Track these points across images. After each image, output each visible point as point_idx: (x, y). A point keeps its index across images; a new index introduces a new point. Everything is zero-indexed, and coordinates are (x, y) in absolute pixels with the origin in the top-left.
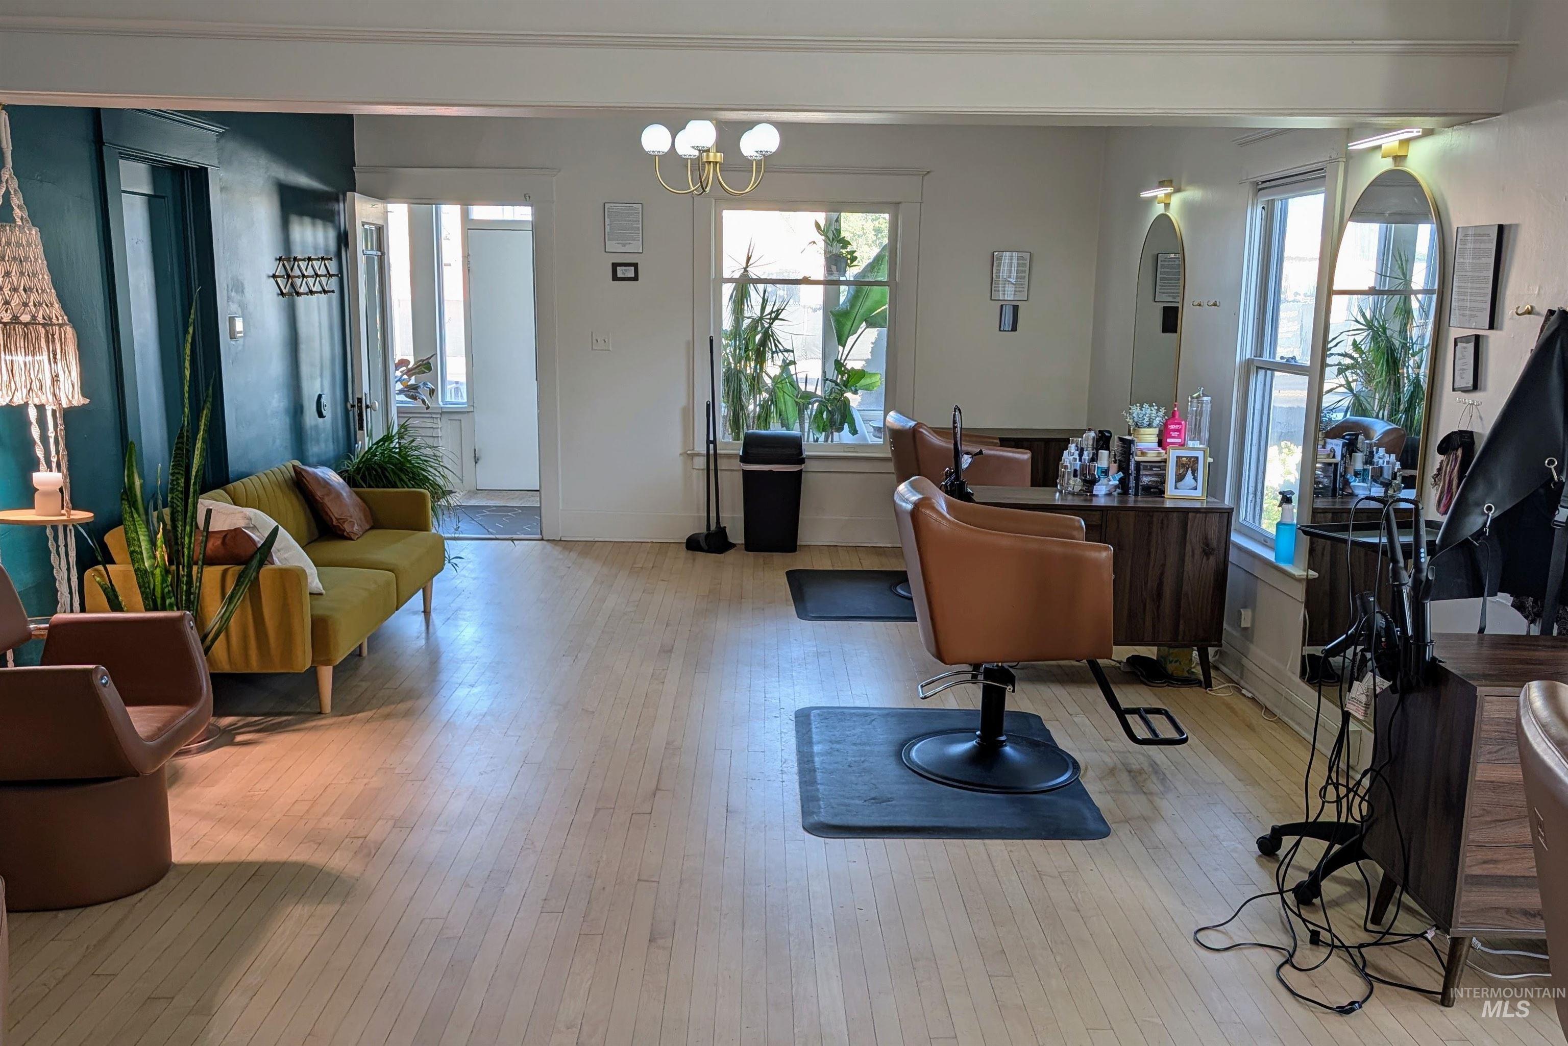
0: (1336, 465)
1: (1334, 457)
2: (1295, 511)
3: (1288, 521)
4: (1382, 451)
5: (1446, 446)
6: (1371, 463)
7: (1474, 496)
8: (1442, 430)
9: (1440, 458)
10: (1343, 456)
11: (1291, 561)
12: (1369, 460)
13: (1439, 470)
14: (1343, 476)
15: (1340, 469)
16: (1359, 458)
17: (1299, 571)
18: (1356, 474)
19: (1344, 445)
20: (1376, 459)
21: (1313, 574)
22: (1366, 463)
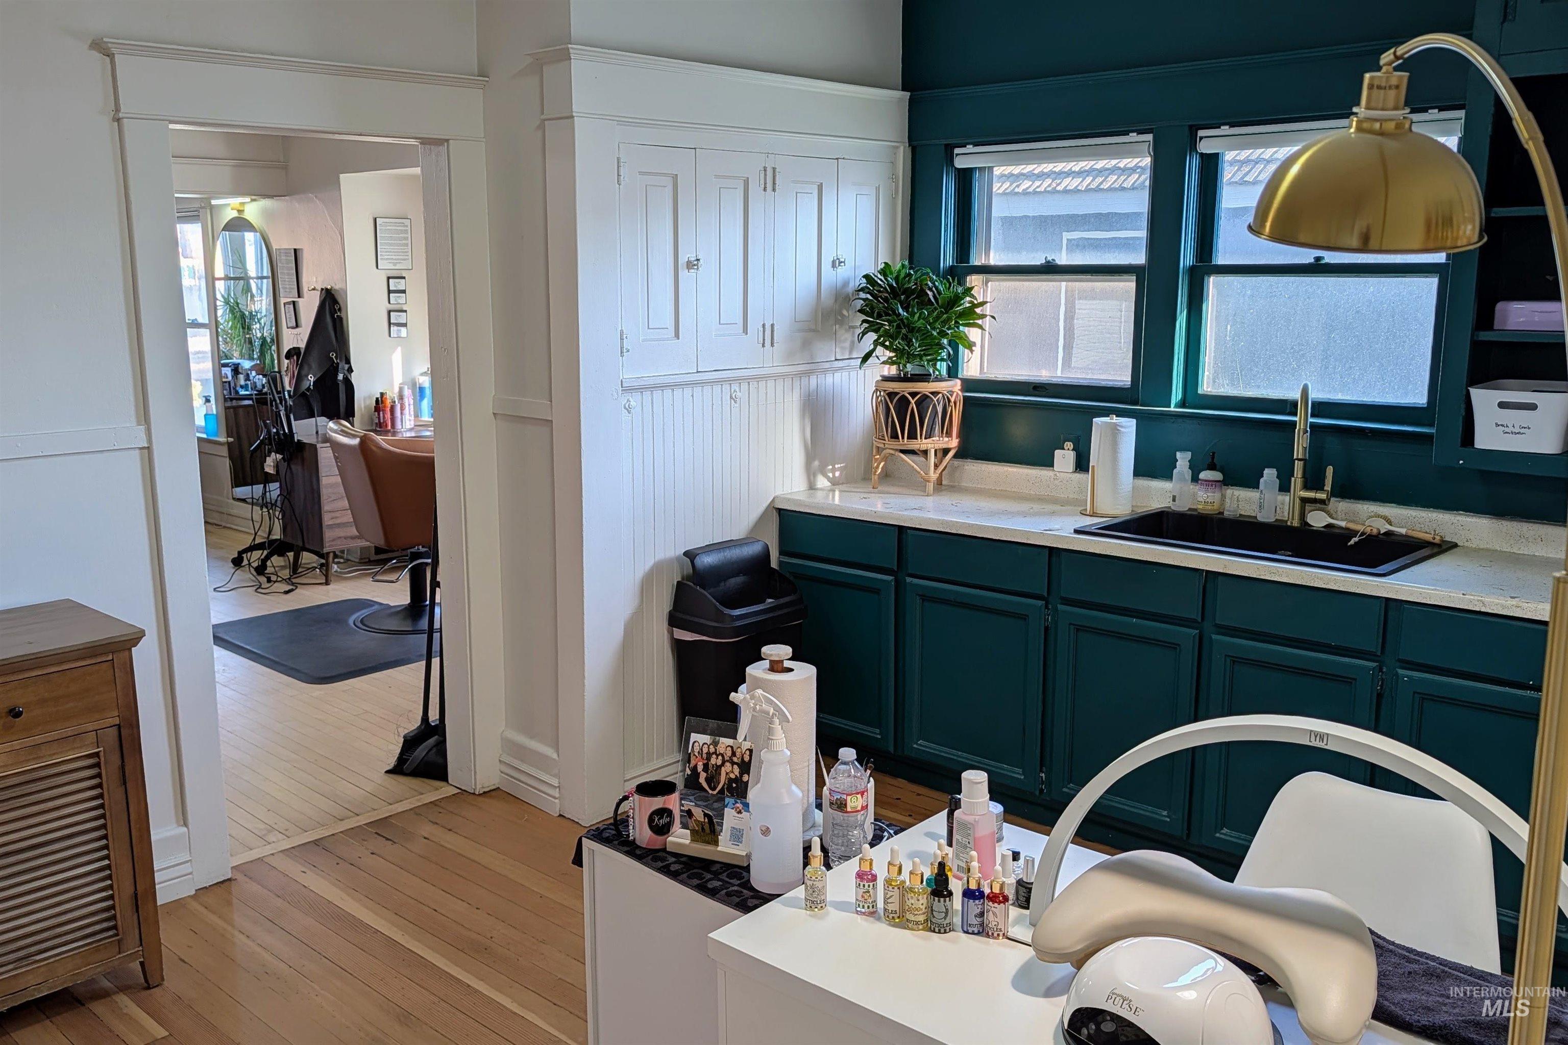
0: (229, 382)
1: (227, 378)
2: (214, 406)
3: (210, 412)
4: (254, 373)
5: (289, 355)
6: (250, 380)
7: (304, 373)
8: (285, 349)
9: (286, 361)
10: (233, 377)
11: (217, 436)
12: (247, 378)
13: (287, 367)
14: (234, 389)
15: (232, 385)
16: (241, 377)
17: (223, 439)
18: (242, 387)
19: (232, 370)
20: (251, 378)
21: (231, 440)
22: (246, 380)
